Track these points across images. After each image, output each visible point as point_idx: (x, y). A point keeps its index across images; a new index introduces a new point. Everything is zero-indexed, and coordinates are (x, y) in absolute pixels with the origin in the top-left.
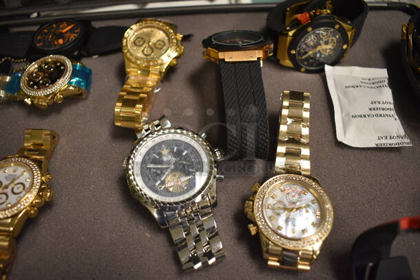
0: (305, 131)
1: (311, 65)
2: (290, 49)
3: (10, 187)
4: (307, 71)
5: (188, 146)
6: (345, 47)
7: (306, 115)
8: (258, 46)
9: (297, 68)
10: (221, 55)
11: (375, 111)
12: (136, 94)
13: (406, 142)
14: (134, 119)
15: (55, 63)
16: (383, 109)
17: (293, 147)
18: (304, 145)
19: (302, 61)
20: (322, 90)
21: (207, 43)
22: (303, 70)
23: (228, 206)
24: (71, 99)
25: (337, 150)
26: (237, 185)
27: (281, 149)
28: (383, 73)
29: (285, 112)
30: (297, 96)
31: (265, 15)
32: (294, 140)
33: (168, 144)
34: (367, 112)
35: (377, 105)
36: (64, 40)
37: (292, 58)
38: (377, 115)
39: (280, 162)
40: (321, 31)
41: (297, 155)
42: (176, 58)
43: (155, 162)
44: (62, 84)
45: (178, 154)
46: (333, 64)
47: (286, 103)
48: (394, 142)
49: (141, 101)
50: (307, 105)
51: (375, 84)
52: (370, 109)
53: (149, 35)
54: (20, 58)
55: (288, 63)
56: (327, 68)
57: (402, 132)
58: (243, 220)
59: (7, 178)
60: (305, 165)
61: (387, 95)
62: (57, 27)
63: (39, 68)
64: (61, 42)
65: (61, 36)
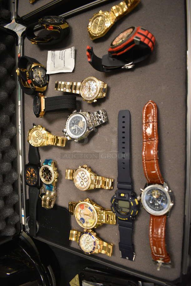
0: (68, 83)
1: (46, 79)
2: (41, 87)
3: (82, 178)
4: (48, 81)
5: (71, 121)
6: (40, 66)
7: (63, 83)
8: (40, 98)
9: (47, 84)
10: (43, 110)
12: (55, 139)
13: (73, 48)
14: (63, 141)
15: (43, 172)
16: (62, 55)
17: (73, 87)
18: (73, 84)
19: (45, 82)
20: (55, 76)
21: (38, 116)
22: (48, 82)
23: (91, 108)
24: (56, 166)
25: (75, 72)
26: (85, 106)
27: (74, 92)
28: (50, 52)
29: (62, 90)
30: (57, 86)
32: (71, 87)
33: (70, 127)
34: (63, 61)
35: (61, 57)
36: (33, 174)
37: (43, 86)
38: (64, 58)
39: (78, 92)
40: (34, 75)
41: (76, 86)
42: (42, 128)
43: (75, 131)
44: (51, 169)
45: (73, 124)
46: (46, 71)
47: (59, 89)
48: (73, 52)
49: (57, 137)
50: (60, 83)
51: (53, 56)
52: (62, 60)
53: (34, 137)
54: (40, 191)
55: (45, 87)
56: (47, 73)
57: (70, 49)
58: (94, 105)
59: (80, 180)
60: (79, 84)
61: (57, 52)
62: (28, 177)
63: (45, 178)
64: (34, 175)
65: (32, 175)
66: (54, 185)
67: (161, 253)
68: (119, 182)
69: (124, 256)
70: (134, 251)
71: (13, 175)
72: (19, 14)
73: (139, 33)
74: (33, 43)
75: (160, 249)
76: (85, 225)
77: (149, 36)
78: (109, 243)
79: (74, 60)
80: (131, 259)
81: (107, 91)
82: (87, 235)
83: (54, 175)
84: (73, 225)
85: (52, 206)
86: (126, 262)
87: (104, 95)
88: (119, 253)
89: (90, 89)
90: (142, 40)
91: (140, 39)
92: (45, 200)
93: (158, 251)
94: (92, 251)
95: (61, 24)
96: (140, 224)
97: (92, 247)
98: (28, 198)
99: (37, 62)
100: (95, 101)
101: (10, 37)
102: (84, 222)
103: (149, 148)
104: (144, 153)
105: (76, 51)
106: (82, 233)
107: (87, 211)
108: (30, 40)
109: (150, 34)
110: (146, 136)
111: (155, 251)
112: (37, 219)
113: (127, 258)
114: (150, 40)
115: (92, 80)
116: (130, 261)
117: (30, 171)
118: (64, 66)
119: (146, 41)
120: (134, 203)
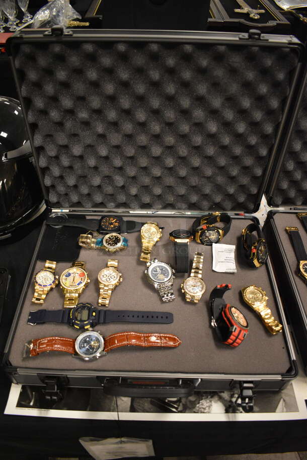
0: (201, 266)
1: (208, 243)
2: (200, 237)
4: (206, 245)
5: (165, 268)
6: (220, 237)
7: (202, 260)
8: (187, 238)
9: (202, 243)
10: (176, 240)
11: (227, 260)
12: (148, 250)
13: (235, 271)
14: (146, 258)
15: (115, 236)
16: (229, 260)
17: (197, 270)
18: (201, 270)
19: (205, 241)
20: (211, 252)
21: (171, 234)
22: (204, 244)
23: (176, 287)
24: (121, 250)
25: (213, 273)
26: (179, 280)
27: (193, 271)
28: (233, 247)
29: (195, 259)
30: (199, 254)
31: (195, 219)
32: (197, 268)
33: (159, 267)
34: (223, 260)
35: (228, 258)
37: (200, 240)
38: (227, 262)
39: (192, 275)
40: (211, 232)
41: (198, 273)
42: (159, 238)
43: (155, 271)
44: (119, 245)
45: (162, 270)
46: (216, 243)
47: (196, 257)
48: (231, 271)
49: (150, 253)
50: (202, 257)
51: (230, 251)
52: (225, 260)
53: (150, 229)
55: (199, 241)
56: (214, 244)
57: (235, 267)
58: (180, 290)
59: (108, 274)
60: (200, 276)
61: (233, 255)
62: (109, 220)
63: (109, 238)
64: (112, 226)
65: (112, 224)
66: (102, 248)
67: (41, 347)
68: (105, 312)
69: (31, 314)
70: (38, 324)
71: (112, 204)
72: (277, 214)
73: (240, 331)
74: (243, 230)
75: (45, 346)
76: (64, 277)
77: (238, 341)
78: (44, 300)
79: (224, 272)
80: (29, 321)
81: (192, 303)
82: (53, 279)
83: (112, 248)
84: (62, 265)
85: (81, 244)
86: (25, 316)
87: (188, 300)
88: (34, 309)
89: (194, 286)
90: (233, 333)
91: (235, 331)
92: (87, 238)
93: (43, 344)
94: (37, 283)
95: (258, 260)
96: (65, 330)
97: (41, 283)
98: (88, 218)
99: (225, 234)
100: (183, 291)
101: (252, 206)
102: (66, 276)
103: (138, 338)
104: (134, 333)
105: (233, 273)
106: (54, 274)
107: (78, 279)
108: (247, 227)
109: (240, 341)
110: (149, 336)
111: (43, 342)
112: (65, 226)
113: (30, 317)
114: (234, 341)
115: (202, 288)
116: (26, 320)
117: (116, 222)
118: (219, 262)
119: (232, 337)
120: (87, 325)
